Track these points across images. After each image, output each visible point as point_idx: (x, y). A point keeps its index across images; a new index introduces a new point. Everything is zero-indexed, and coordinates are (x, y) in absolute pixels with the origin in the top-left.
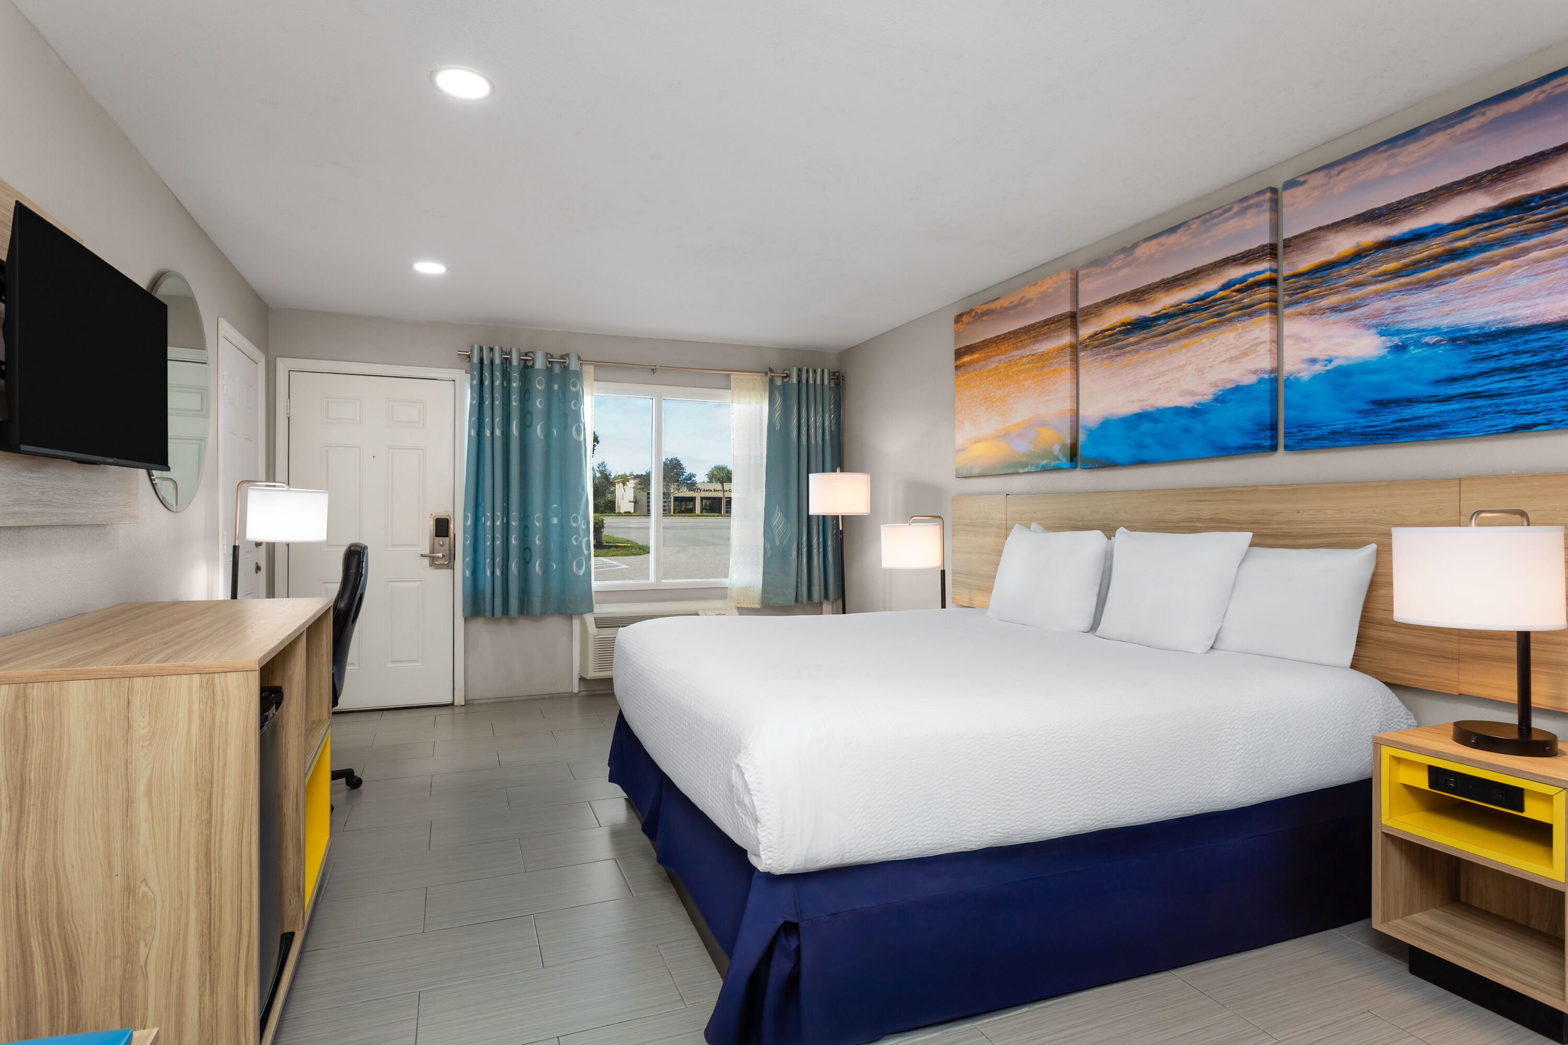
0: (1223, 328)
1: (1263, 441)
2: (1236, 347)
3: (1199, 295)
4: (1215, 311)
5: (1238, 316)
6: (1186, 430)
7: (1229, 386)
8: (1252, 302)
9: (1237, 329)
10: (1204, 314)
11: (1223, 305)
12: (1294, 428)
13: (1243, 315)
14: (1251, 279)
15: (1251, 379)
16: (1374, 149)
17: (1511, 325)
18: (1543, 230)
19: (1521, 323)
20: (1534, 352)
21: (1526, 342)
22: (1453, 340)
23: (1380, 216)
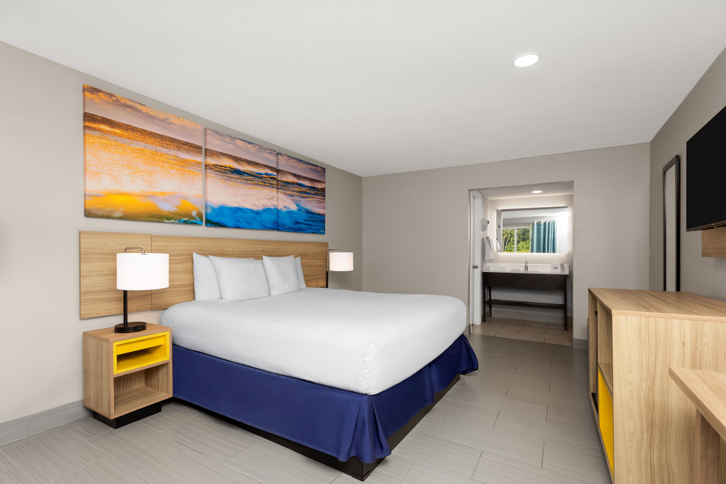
0: (266, 188)
1: (275, 227)
2: (269, 195)
3: (258, 172)
4: (263, 181)
5: (269, 186)
6: (254, 218)
7: (267, 207)
8: (273, 183)
9: (269, 190)
10: (260, 180)
11: (265, 180)
12: (281, 225)
13: (271, 186)
14: (272, 176)
15: (272, 207)
16: (296, 159)
17: (313, 211)
18: (316, 195)
19: (314, 212)
20: (315, 218)
21: (314, 216)
22: (306, 212)
23: (297, 176)
